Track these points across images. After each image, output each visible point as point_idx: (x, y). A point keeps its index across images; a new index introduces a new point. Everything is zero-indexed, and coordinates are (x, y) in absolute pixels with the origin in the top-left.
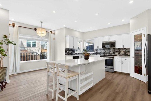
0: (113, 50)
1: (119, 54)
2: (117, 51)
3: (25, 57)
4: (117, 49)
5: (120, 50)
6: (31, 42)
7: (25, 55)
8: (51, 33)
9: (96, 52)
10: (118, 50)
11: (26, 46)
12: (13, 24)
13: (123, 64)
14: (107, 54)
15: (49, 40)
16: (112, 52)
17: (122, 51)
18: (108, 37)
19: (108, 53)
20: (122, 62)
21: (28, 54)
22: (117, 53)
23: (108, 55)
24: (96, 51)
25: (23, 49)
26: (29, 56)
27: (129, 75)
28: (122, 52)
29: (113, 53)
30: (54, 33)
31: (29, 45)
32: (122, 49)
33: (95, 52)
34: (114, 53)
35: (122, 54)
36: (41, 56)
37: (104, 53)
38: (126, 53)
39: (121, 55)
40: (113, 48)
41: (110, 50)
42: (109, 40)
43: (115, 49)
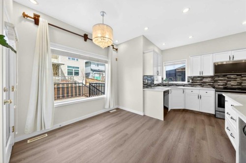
0: (236, 78)
3: (66, 89)
6: (74, 69)
7: (65, 86)
8: (113, 48)
9: (192, 83)
11: (66, 75)
12: (35, 15)
14: (219, 85)
15: (109, 61)
19: (222, 84)
21: (70, 85)
23: (222, 87)
24: (191, 81)
25: (63, 78)
26: (72, 87)
29: (236, 84)
30: (117, 49)
31: (70, 73)
33: (188, 81)
34: (240, 83)
36: (90, 89)
37: (212, 84)
40: (238, 75)
41: (228, 78)
42: (231, 59)
43: (242, 77)
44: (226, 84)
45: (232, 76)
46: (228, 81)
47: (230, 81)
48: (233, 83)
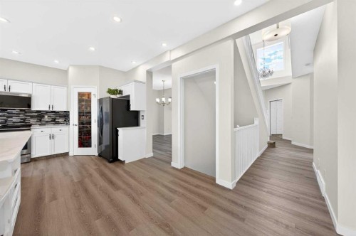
0: (19, 114)
1: (39, 123)
2: (32, 117)
4: (33, 112)
5: (40, 116)
10: (36, 114)
17: (46, 117)
22: (32, 121)
27: (66, 155)
29: (19, 120)
32: (47, 112)
35: (47, 122)
38: (55, 119)
40: (21, 110)
41: (8, 113)
42: (7, 90)
43: (26, 112)
44: (6, 121)
45: (14, 112)
46: (8, 117)
47: (11, 117)
48: (15, 119)
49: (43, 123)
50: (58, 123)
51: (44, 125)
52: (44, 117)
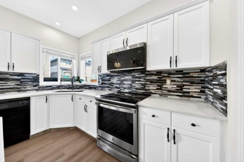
1: (159, 92)
2: (152, 82)
4: (151, 73)
5: (161, 76)
9: (102, 84)
10: (155, 77)
13: (180, 144)
16: (137, 85)
17: (168, 82)
18: (124, 36)
19: (127, 86)
20: (173, 137)
22: (152, 88)
28: (169, 84)
29: (140, 86)
32: (169, 73)
33: (99, 82)
34: (144, 85)
35: (169, 91)
38: (181, 87)
39: (165, 94)
41: (133, 76)
42: (125, 45)
44: (131, 87)
49: (165, 92)
50: (187, 95)
51: (166, 95)
52: (165, 82)
